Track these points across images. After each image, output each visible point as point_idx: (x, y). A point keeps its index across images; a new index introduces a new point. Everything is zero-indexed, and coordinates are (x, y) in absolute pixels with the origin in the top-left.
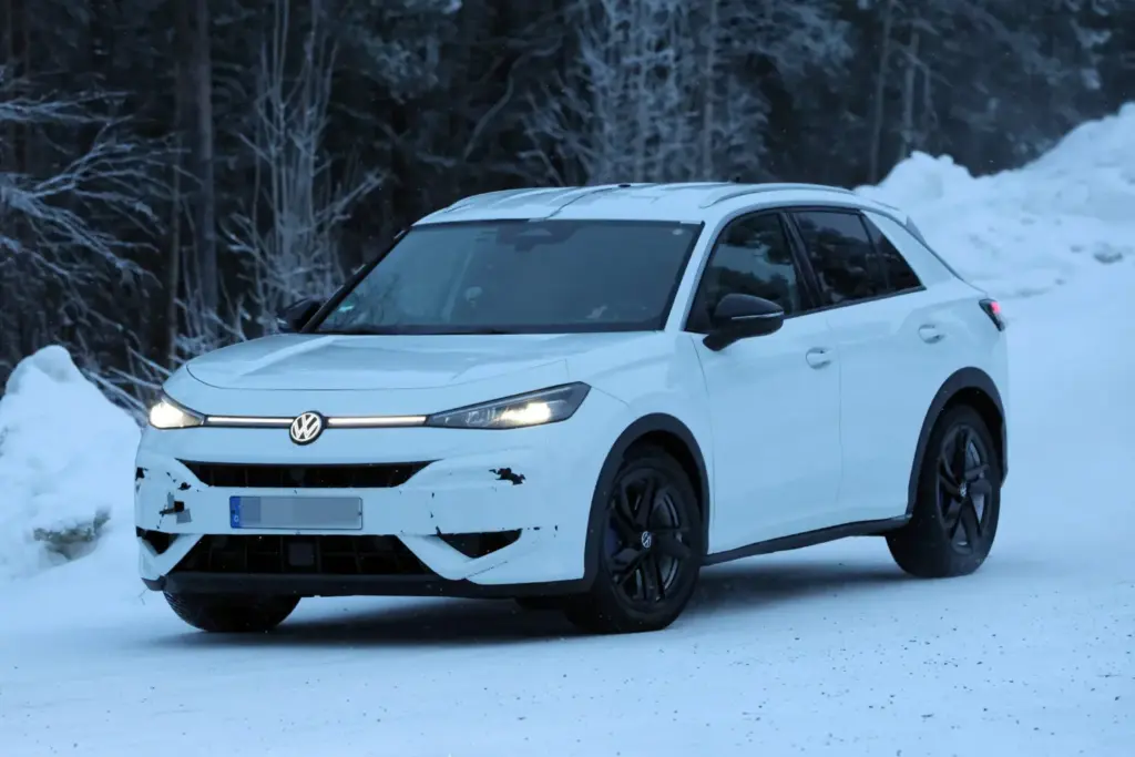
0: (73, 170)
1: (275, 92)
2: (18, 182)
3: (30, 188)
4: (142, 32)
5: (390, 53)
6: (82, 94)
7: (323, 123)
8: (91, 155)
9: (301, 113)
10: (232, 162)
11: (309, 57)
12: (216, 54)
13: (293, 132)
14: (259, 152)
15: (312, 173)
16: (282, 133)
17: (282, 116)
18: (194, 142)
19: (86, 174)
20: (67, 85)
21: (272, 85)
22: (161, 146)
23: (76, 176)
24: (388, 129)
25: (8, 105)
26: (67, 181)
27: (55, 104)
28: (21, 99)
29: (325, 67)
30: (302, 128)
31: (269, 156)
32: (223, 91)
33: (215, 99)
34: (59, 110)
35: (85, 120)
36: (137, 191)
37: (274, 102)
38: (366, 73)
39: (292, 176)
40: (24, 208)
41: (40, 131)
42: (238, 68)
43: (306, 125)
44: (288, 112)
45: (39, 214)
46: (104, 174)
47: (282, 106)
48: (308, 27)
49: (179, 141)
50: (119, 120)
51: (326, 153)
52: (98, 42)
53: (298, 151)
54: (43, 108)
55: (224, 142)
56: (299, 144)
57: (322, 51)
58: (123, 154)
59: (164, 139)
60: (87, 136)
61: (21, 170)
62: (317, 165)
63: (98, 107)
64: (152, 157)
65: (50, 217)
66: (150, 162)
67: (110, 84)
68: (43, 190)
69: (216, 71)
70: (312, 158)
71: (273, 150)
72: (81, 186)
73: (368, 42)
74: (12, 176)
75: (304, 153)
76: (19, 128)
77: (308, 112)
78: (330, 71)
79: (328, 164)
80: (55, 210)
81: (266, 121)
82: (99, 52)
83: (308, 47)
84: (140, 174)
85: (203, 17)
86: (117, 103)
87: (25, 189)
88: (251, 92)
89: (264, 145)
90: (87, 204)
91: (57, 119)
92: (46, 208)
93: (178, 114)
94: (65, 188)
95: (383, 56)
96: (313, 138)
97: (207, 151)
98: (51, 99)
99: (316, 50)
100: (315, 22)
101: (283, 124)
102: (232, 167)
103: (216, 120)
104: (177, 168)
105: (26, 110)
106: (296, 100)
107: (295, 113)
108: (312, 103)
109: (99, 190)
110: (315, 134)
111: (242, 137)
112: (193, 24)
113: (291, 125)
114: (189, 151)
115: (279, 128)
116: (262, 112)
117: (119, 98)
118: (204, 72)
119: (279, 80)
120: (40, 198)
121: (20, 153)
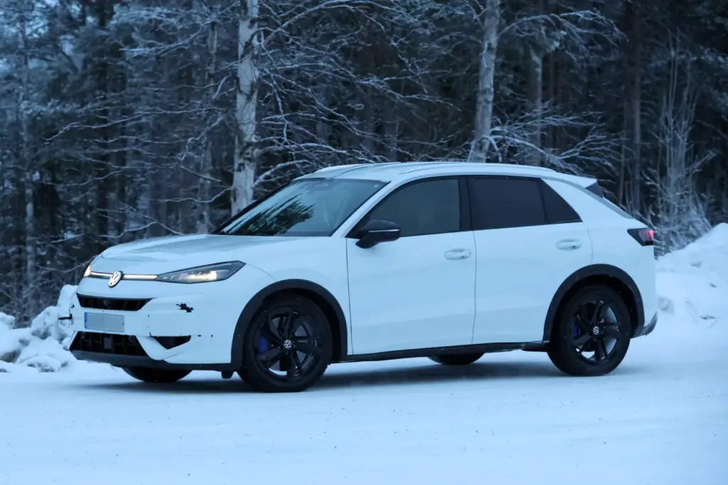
0: (578, 147)
1: (669, 114)
2: (553, 152)
3: (559, 154)
4: (609, 86)
5: (722, 97)
6: (584, 112)
7: (690, 129)
8: (586, 140)
9: (680, 125)
10: (648, 144)
11: (685, 99)
12: (643, 97)
13: (677, 132)
14: (661, 141)
15: (685, 150)
16: (672, 132)
17: (672, 124)
18: (631, 136)
19: (584, 149)
20: (576, 109)
21: (668, 111)
22: (617, 137)
23: (579, 150)
24: (719, 131)
25: (550, 118)
26: (576, 152)
27: (571, 118)
28: (556, 115)
29: (693, 102)
30: (681, 130)
31: (666, 142)
32: (645, 114)
33: (642, 117)
34: (572, 120)
35: (584, 125)
36: (606, 156)
37: (668, 118)
38: (709, 105)
39: (676, 151)
40: (556, 163)
41: (564, 130)
42: (653, 103)
43: (683, 128)
44: (675, 123)
45: (562, 166)
46: (591, 149)
47: (672, 120)
48: (686, 85)
49: (625, 135)
50: (600, 125)
51: (691, 141)
52: (590, 91)
53: (679, 140)
54: (565, 120)
55: (645, 136)
56: (679, 137)
57: (691, 96)
58: (601, 140)
59: (619, 133)
60: (585, 132)
61: (554, 147)
62: (687, 147)
63: (589, 119)
64: (614, 142)
65: (567, 168)
66: (612, 144)
67: (595, 109)
68: (565, 156)
69: (642, 104)
70: (685, 144)
71: (668, 140)
72: (581, 154)
73: (712, 92)
74: (551, 149)
75: (681, 141)
76: (555, 128)
77: (684, 123)
78: (694, 105)
79: (692, 146)
80: (569, 164)
81: (665, 127)
82: (591, 95)
83: (685, 94)
84: (607, 149)
85: (638, 80)
86: (599, 118)
87: (557, 155)
88: (659, 114)
89: (664, 137)
90: (584, 162)
91: (572, 124)
92: (565, 163)
93: (625, 123)
94: (574, 155)
95: (719, 98)
96: (686, 134)
97: (638, 140)
98: (569, 116)
99: (688, 97)
100: (688, 82)
101: (672, 128)
102: (649, 147)
103: (642, 126)
104: (624, 146)
105: (558, 120)
106: (679, 118)
107: (677, 124)
108: (686, 119)
109: (589, 156)
110: (686, 133)
111: (654, 134)
112: (633, 83)
113: (676, 129)
114: (629, 139)
115: (670, 130)
116: (663, 123)
117: (599, 115)
118: (637, 104)
119: (671, 108)
120: (563, 159)
121: (555, 140)
